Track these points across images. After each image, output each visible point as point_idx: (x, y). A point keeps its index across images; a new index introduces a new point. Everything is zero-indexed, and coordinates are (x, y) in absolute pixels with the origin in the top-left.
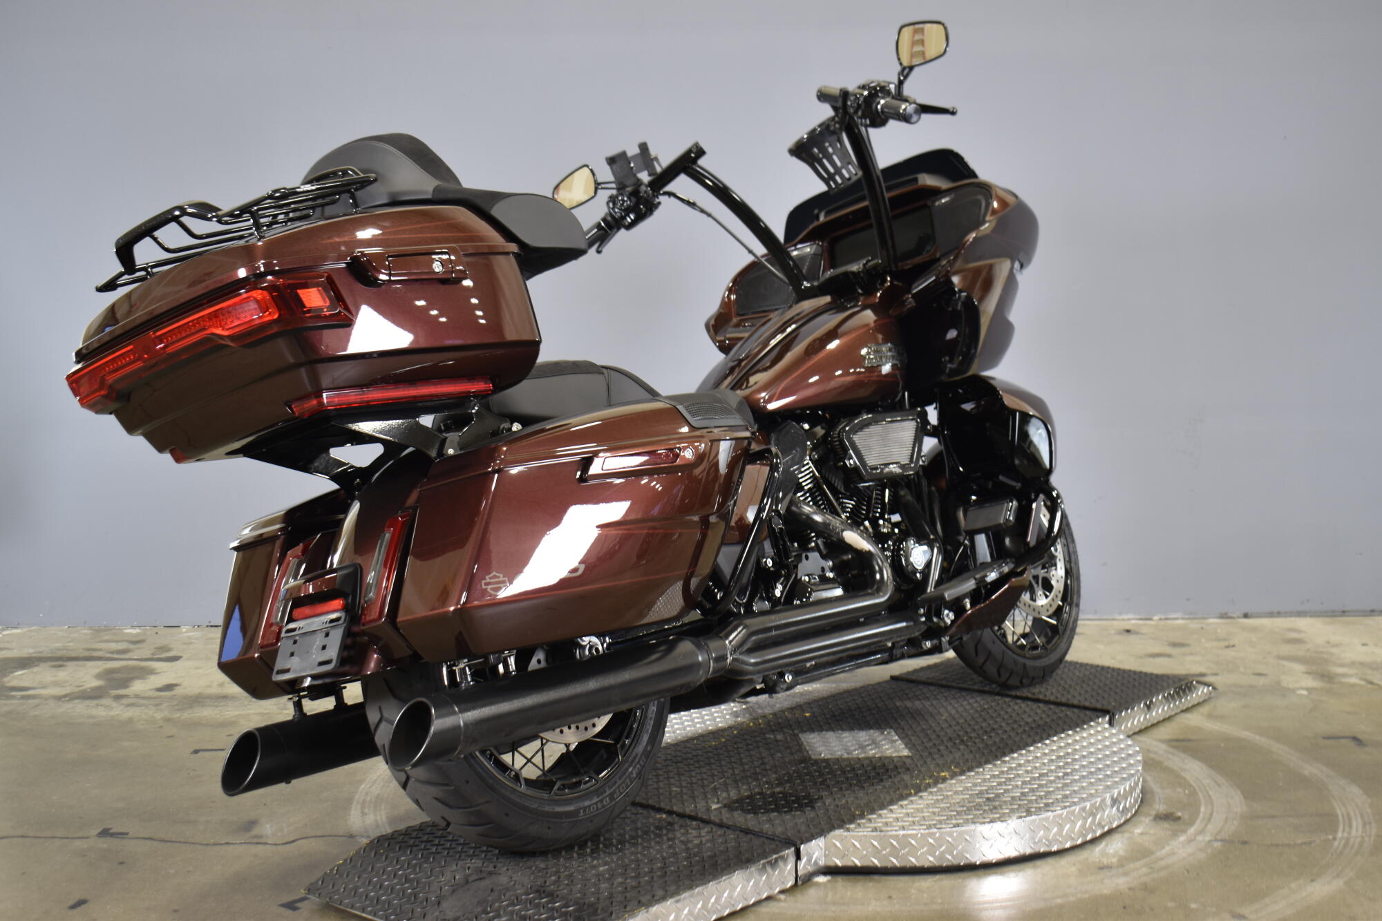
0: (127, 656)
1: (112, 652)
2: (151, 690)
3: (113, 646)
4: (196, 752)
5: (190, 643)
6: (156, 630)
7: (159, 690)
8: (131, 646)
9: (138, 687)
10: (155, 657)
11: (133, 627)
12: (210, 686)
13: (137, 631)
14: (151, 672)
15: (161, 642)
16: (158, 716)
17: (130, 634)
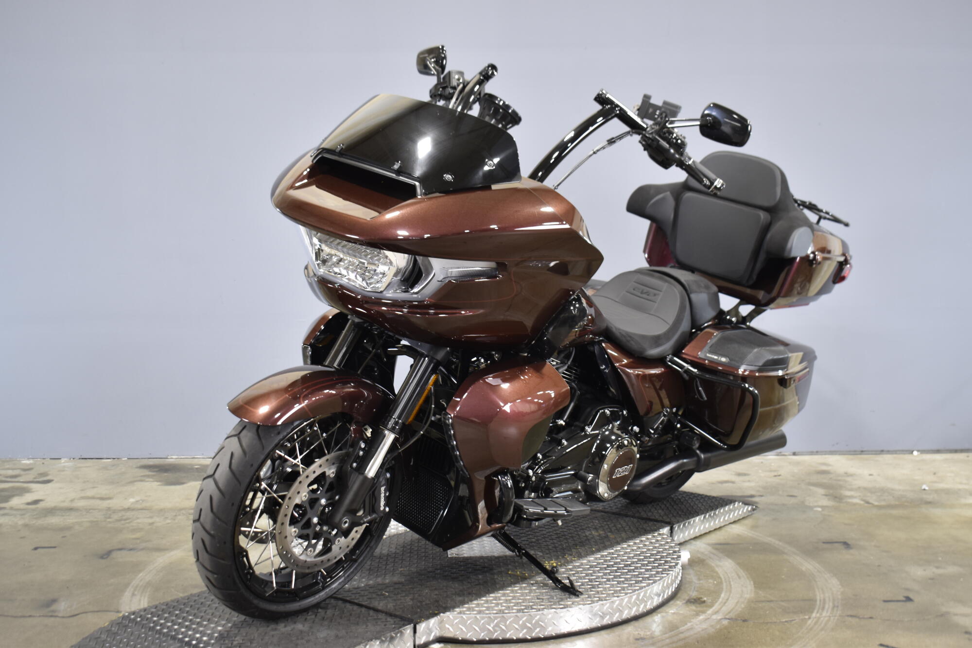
0: (16, 480)
1: (7, 477)
2: (23, 504)
3: (10, 472)
4: (36, 549)
5: (63, 471)
6: (43, 461)
7: (28, 504)
8: (22, 473)
9: (16, 502)
10: (35, 480)
11: (29, 459)
12: (64, 501)
13: (31, 461)
14: (27, 491)
15: (42, 470)
16: (21, 522)
17: (25, 464)
